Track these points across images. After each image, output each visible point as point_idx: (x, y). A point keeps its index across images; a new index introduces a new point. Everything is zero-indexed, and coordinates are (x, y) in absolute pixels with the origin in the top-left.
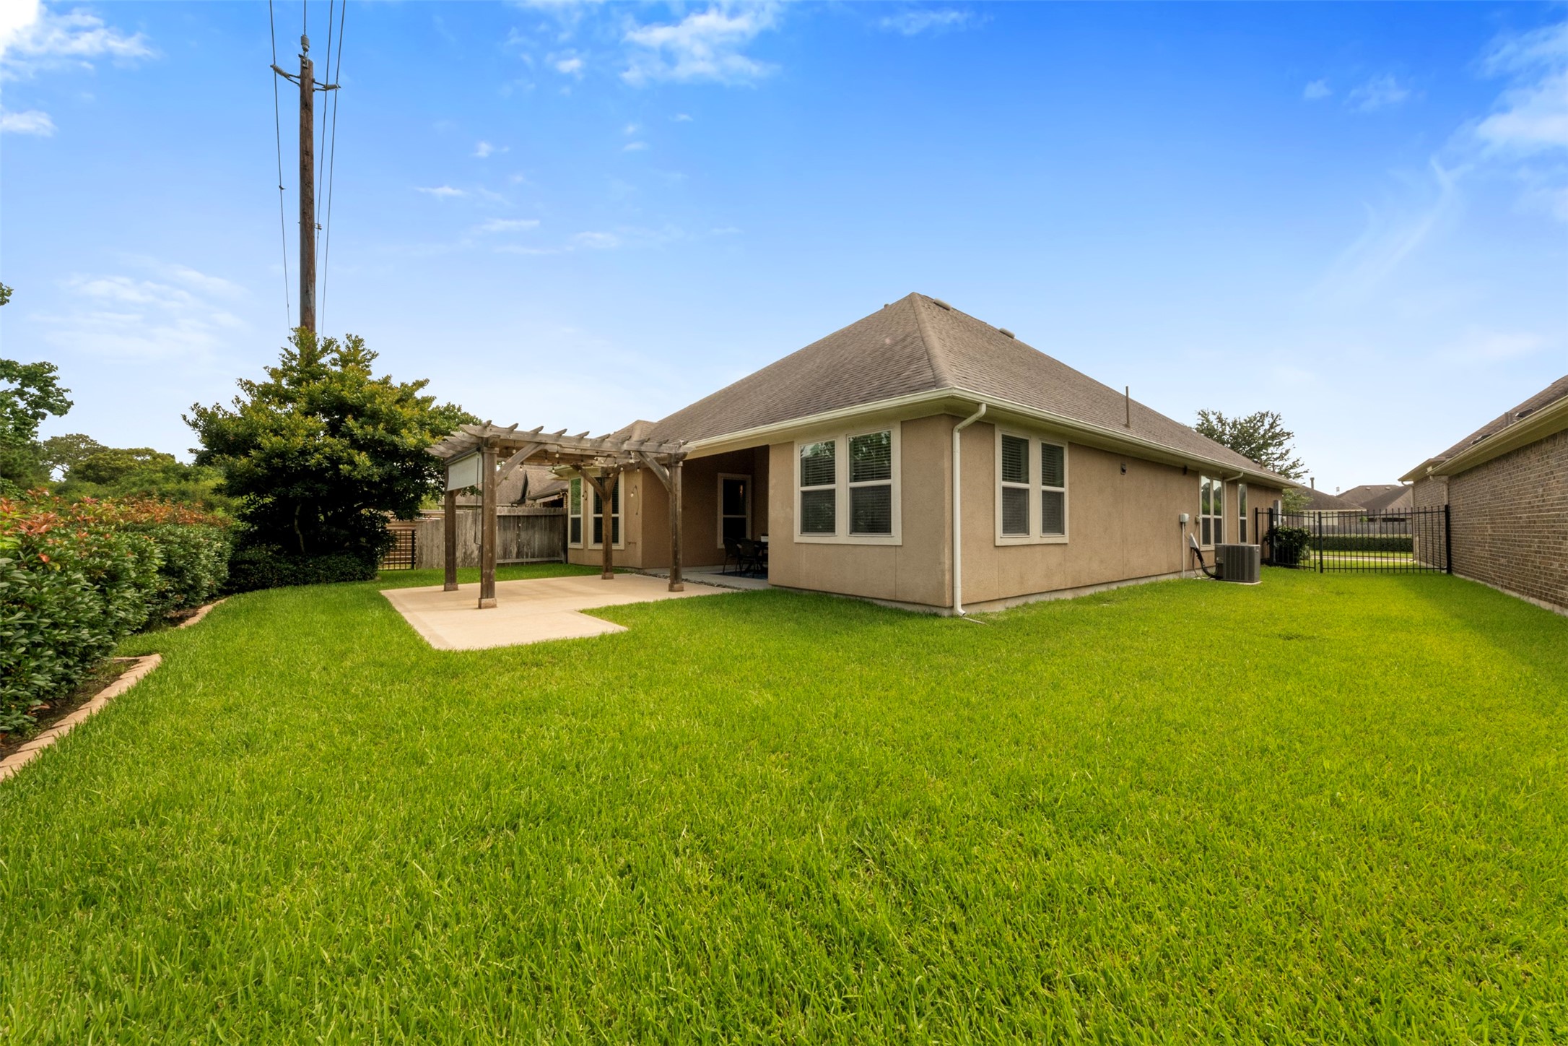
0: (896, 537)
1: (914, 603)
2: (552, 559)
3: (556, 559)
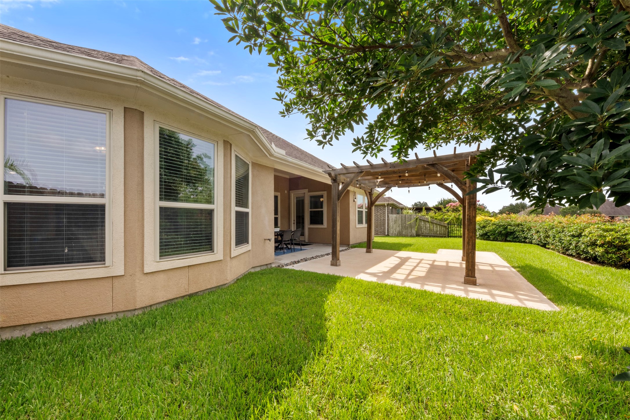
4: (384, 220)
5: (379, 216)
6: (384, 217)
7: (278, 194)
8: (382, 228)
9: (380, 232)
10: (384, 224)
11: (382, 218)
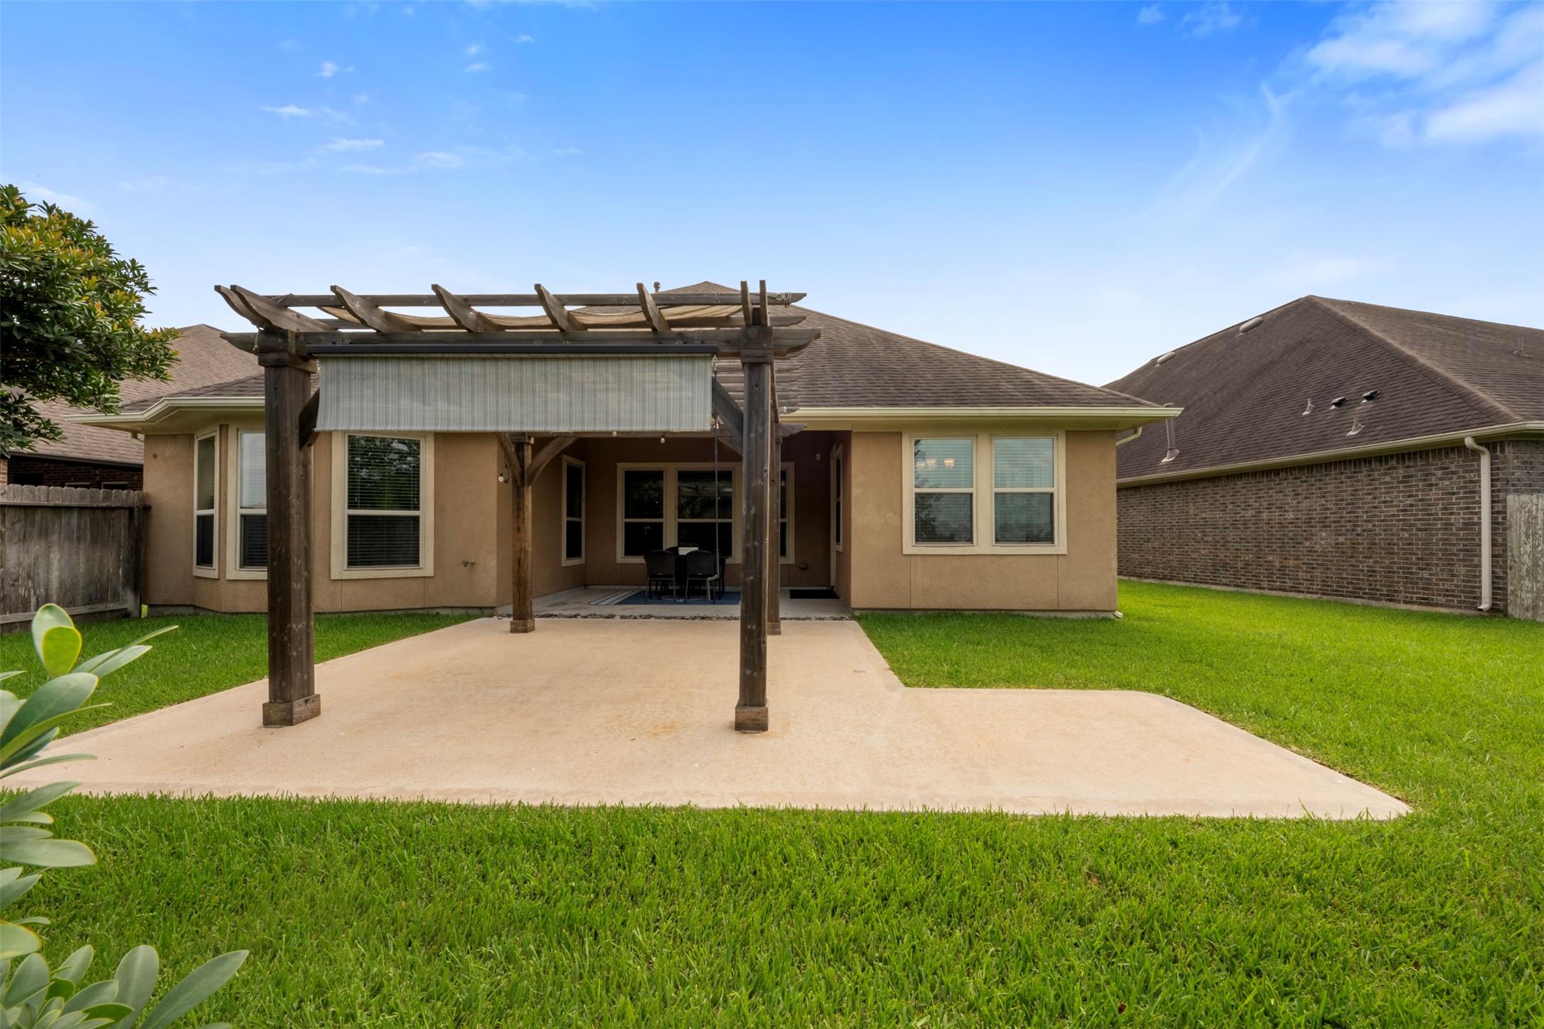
0: (1060, 545)
1: (1083, 611)
2: (101, 607)
3: (112, 606)
4: (1472, 527)
5: (1438, 509)
6: (1472, 508)
7: (790, 466)
8: (1461, 570)
9: (1447, 593)
10: (1472, 551)
11: (1458, 519)
